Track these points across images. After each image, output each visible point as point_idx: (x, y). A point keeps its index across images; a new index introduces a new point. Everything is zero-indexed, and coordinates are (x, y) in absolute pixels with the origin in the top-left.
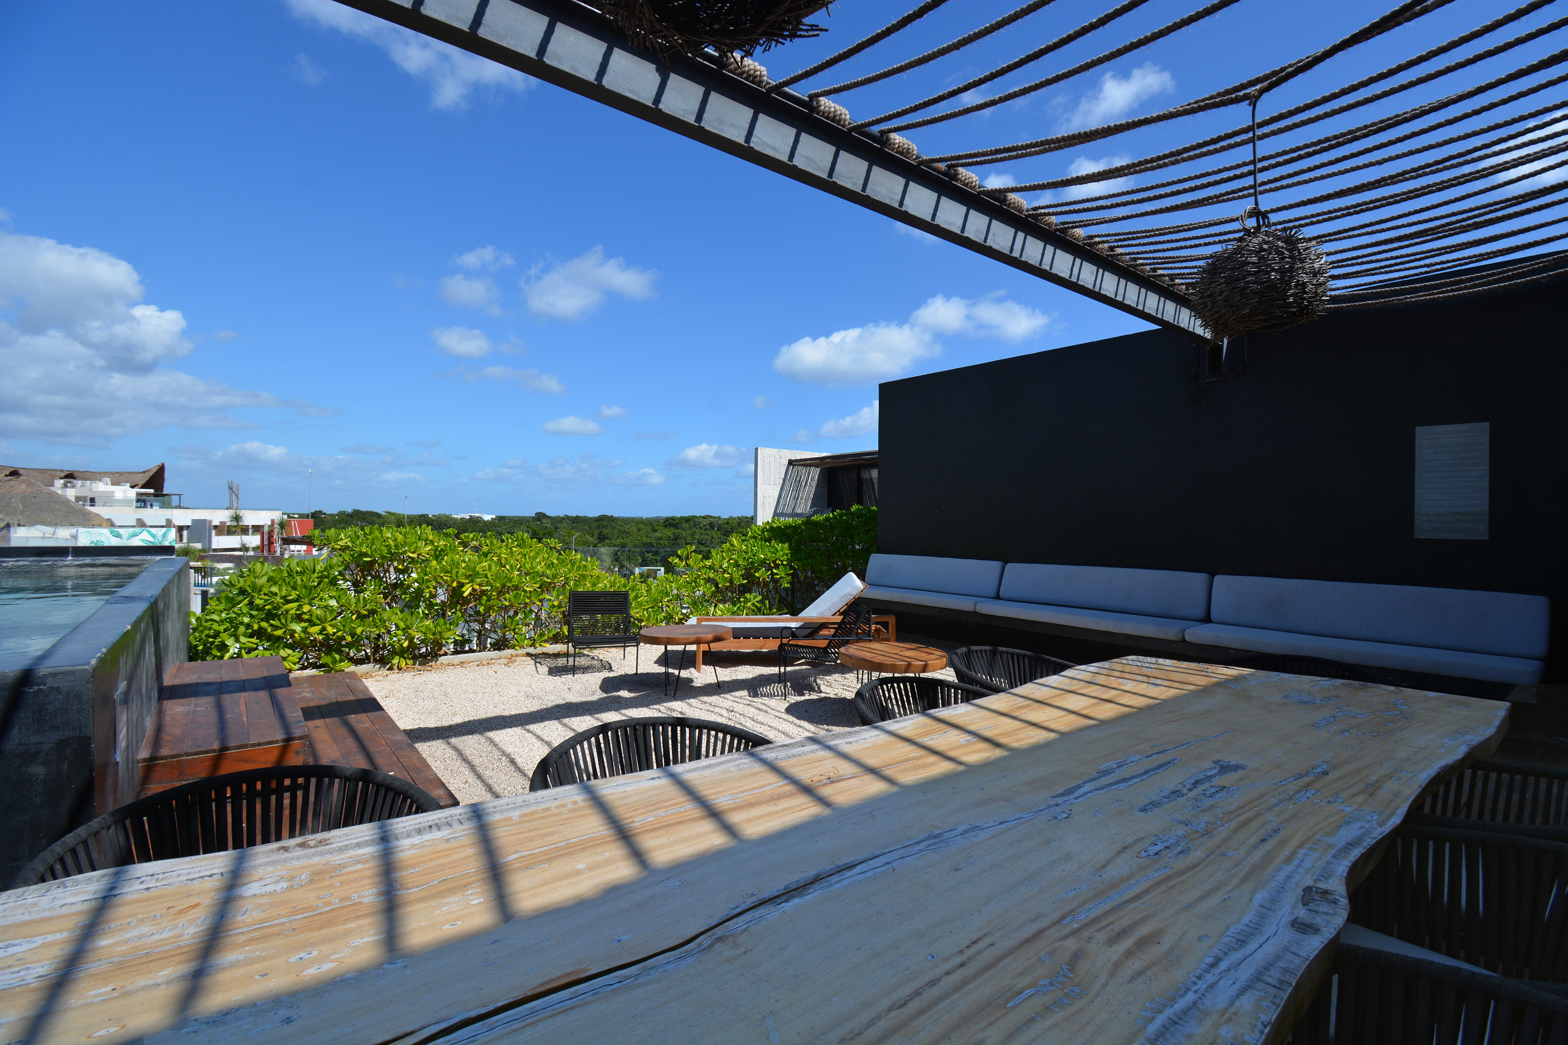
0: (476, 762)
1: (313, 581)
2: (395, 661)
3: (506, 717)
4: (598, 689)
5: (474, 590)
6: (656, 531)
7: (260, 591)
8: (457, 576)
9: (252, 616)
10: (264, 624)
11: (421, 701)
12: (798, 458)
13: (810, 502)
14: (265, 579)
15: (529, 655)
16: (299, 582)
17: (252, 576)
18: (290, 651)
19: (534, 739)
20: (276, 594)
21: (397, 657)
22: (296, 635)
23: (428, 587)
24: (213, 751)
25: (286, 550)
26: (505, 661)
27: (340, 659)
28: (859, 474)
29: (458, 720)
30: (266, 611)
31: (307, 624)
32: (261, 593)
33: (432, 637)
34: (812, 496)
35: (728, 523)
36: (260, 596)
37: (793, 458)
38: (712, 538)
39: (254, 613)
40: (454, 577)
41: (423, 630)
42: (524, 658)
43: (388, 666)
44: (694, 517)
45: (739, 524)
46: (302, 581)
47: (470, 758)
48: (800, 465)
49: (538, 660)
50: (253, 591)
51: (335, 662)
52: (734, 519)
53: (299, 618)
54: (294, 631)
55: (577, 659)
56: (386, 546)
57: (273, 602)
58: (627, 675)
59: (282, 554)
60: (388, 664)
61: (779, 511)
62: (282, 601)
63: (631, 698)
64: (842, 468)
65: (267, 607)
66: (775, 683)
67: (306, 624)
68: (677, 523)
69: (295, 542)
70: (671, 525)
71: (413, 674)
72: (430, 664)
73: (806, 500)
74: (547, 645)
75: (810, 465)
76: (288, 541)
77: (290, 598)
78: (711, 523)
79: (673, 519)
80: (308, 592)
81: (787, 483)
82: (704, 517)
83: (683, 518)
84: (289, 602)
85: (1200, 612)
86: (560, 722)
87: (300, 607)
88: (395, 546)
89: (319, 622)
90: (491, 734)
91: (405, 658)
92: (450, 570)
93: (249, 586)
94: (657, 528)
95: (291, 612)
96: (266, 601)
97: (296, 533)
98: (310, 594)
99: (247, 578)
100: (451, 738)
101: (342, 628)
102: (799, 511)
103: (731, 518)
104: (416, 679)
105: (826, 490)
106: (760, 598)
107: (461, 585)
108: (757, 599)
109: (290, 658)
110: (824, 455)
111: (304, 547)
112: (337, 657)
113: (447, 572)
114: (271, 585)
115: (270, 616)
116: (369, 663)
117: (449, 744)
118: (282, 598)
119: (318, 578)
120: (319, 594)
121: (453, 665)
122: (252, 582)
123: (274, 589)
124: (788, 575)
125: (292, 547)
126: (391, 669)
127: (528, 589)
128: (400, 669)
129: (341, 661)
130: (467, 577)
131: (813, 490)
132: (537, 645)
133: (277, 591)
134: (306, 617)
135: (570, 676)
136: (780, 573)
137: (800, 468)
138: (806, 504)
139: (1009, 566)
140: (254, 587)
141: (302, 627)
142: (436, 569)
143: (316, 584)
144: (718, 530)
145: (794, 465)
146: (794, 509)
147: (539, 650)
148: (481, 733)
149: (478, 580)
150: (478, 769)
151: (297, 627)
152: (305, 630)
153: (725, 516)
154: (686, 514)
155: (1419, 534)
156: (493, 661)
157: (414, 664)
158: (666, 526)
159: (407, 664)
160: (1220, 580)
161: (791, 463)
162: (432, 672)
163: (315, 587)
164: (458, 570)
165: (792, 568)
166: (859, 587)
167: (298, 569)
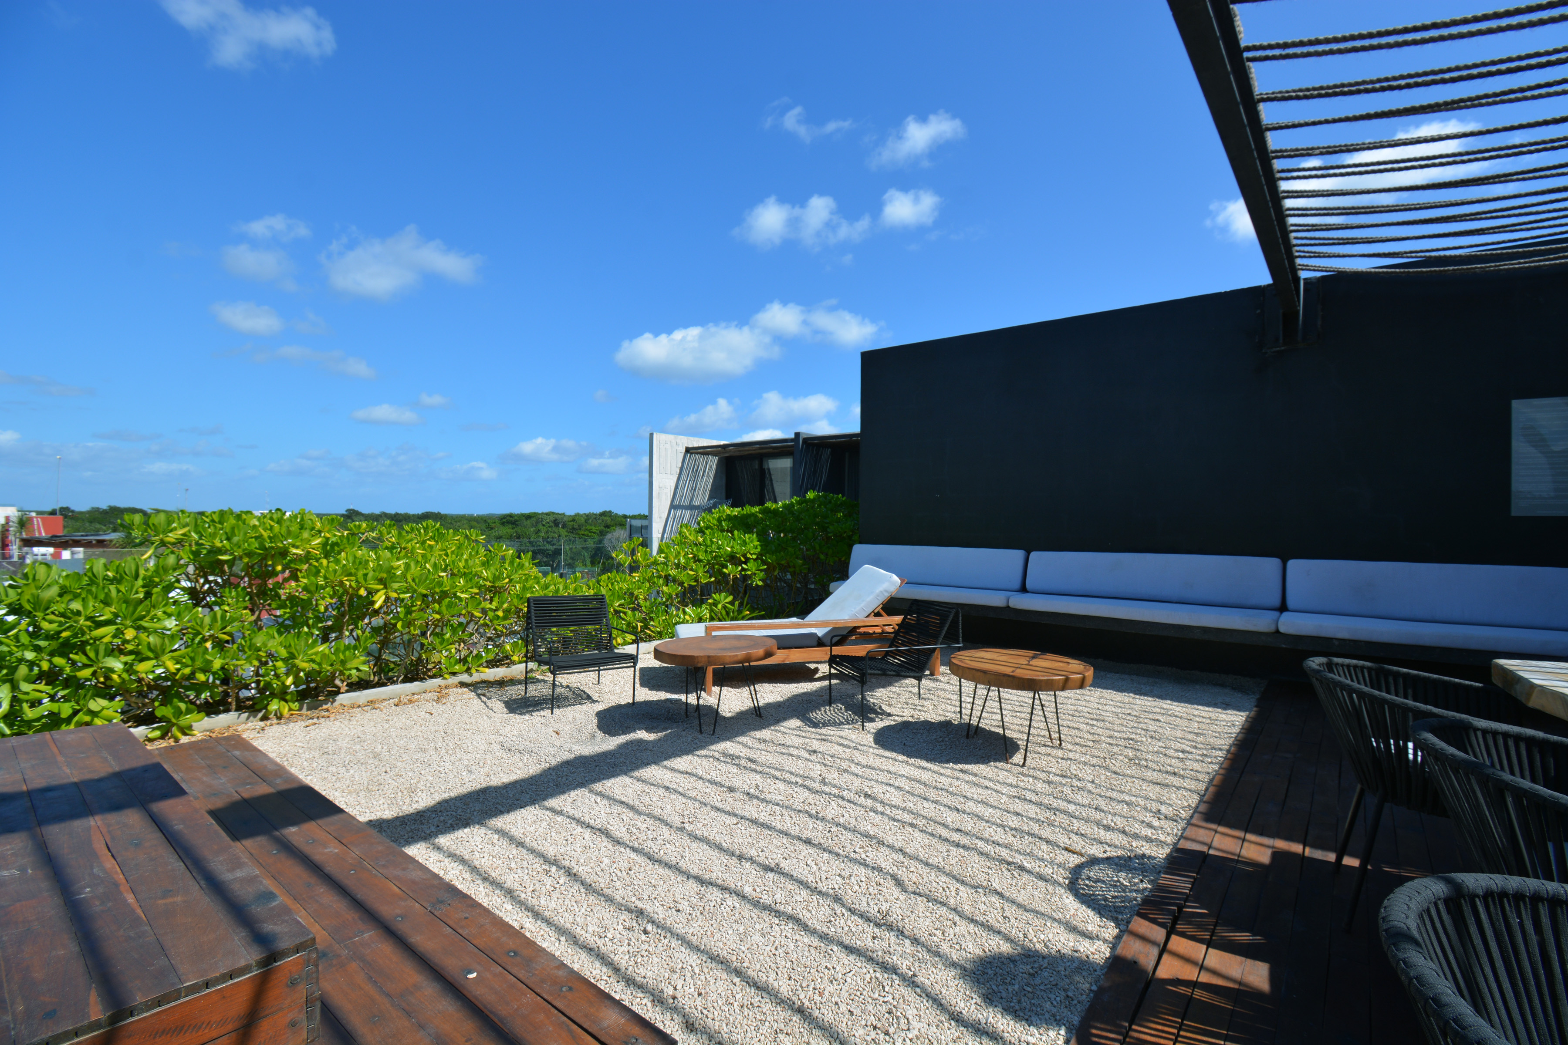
0: (510, 881)
1: (137, 593)
2: (274, 706)
3: (496, 789)
4: (597, 730)
5: (388, 598)
6: (492, 529)
7: (48, 608)
8: (365, 580)
9: (37, 649)
10: (59, 661)
11: (342, 770)
12: (696, 445)
13: (708, 493)
14: (54, 591)
15: (463, 684)
16: (114, 593)
17: (33, 585)
18: (104, 703)
19: (574, 825)
20: (78, 613)
21: (276, 701)
22: (115, 677)
23: (323, 598)
24: (95, 1025)
25: (27, 553)
26: (434, 695)
27: (187, 709)
28: (761, 464)
29: (424, 801)
30: (61, 640)
31: (133, 657)
32: (48, 611)
33: (329, 668)
34: (709, 487)
35: (574, 520)
36: (47, 617)
37: (690, 446)
38: (559, 536)
39: (42, 643)
40: (361, 580)
41: (318, 659)
42: (460, 690)
43: (260, 715)
44: (535, 513)
45: (586, 521)
46: (119, 591)
47: (493, 875)
48: (697, 453)
49: (480, 692)
50: (34, 609)
51: (179, 713)
52: (581, 516)
53: (119, 651)
54: (112, 670)
55: (531, 687)
56: (256, 538)
57: (71, 626)
58: (619, 707)
59: (22, 558)
60: (260, 711)
61: (676, 503)
62: (89, 623)
63: (655, 740)
64: (742, 458)
65: (65, 634)
66: (824, 706)
67: (129, 658)
68: (516, 521)
69: (40, 543)
70: (508, 522)
71: (304, 724)
72: (325, 707)
73: (704, 491)
74: (487, 670)
75: (708, 454)
76: (30, 543)
77: (102, 618)
78: (555, 520)
79: (511, 516)
80: (131, 609)
81: (684, 472)
82: (547, 514)
83: (523, 515)
84: (99, 625)
85: (1276, 601)
86: (591, 791)
87: (118, 633)
88: (270, 537)
89: (151, 655)
90: (499, 822)
91: (286, 701)
92: (353, 571)
93: (29, 601)
94: (493, 525)
95: (105, 640)
96: (61, 624)
97: (40, 533)
98: (134, 612)
99: (25, 589)
100: (436, 836)
101: (190, 662)
102: (696, 503)
103: (577, 515)
104: (313, 734)
105: (724, 481)
106: (730, 598)
107: (371, 593)
108: (727, 600)
109: (105, 712)
110: (722, 443)
111: (51, 550)
112: (183, 706)
113: (350, 575)
114: (71, 600)
115: (65, 649)
116: (227, 711)
117: (439, 848)
118: (88, 618)
119: (143, 587)
120: (148, 612)
121: (359, 706)
122: (32, 595)
123: (76, 606)
124: (761, 570)
125: (36, 550)
126: (265, 718)
127: (463, 596)
128: (279, 717)
129: (189, 712)
130: (381, 581)
131: (711, 480)
132: (473, 671)
133: (80, 608)
134: (130, 647)
135: (547, 713)
136: (751, 567)
137: (697, 456)
138: (703, 496)
139: (1034, 555)
140: (36, 603)
141: (126, 664)
142: (335, 571)
143: (141, 596)
144: (563, 527)
145: (691, 453)
146: (691, 500)
147: (476, 677)
148: (481, 823)
149: (396, 586)
150: (523, 896)
151: (117, 664)
152: (129, 668)
153: (570, 511)
154: (527, 511)
155: (1514, 513)
156: (416, 697)
157: (300, 709)
158: (503, 524)
159: (290, 709)
160: (1294, 565)
161: (688, 450)
162: (332, 719)
163: (141, 601)
164: (365, 571)
165: (764, 563)
166: (897, 582)
167: (110, 574)
